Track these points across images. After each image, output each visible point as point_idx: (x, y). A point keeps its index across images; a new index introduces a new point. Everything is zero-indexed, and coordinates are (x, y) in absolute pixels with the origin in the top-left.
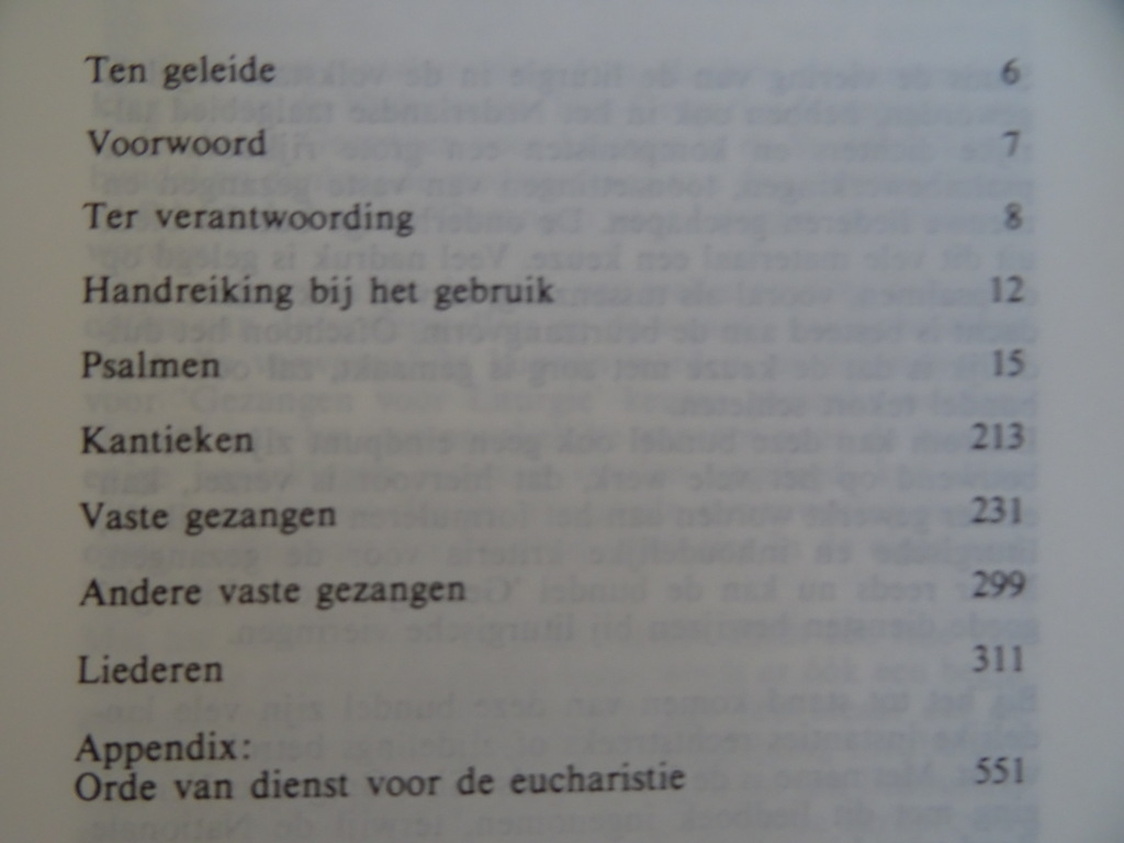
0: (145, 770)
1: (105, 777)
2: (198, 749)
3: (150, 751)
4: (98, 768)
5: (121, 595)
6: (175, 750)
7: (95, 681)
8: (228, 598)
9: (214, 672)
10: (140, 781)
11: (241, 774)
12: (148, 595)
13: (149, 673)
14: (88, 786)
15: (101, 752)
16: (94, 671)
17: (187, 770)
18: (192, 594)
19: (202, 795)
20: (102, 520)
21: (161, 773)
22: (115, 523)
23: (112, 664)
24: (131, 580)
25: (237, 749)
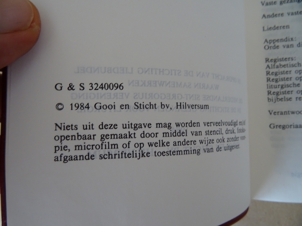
0: (277, 44)
1: (270, 45)
2: (286, 40)
3: (277, 41)
4: (268, 44)
5: (269, 16)
6: (282, 40)
7: (266, 30)
8: (289, 15)
9: (288, 27)
10: (276, 46)
11: (295, 43)
12: (274, 16)
13: (276, 28)
14: (267, 47)
15: (269, 41)
16: (266, 28)
17: (285, 43)
18: (282, 15)
19: (288, 47)
20: (265, 4)
21: (280, 44)
22: (267, 4)
23: (269, 27)
24: (271, 13)
25: (294, 39)
